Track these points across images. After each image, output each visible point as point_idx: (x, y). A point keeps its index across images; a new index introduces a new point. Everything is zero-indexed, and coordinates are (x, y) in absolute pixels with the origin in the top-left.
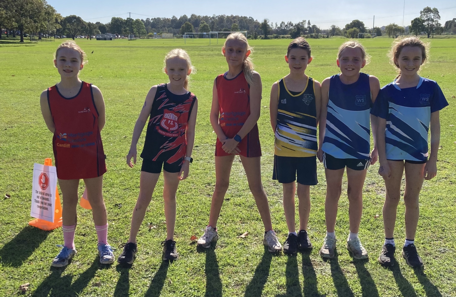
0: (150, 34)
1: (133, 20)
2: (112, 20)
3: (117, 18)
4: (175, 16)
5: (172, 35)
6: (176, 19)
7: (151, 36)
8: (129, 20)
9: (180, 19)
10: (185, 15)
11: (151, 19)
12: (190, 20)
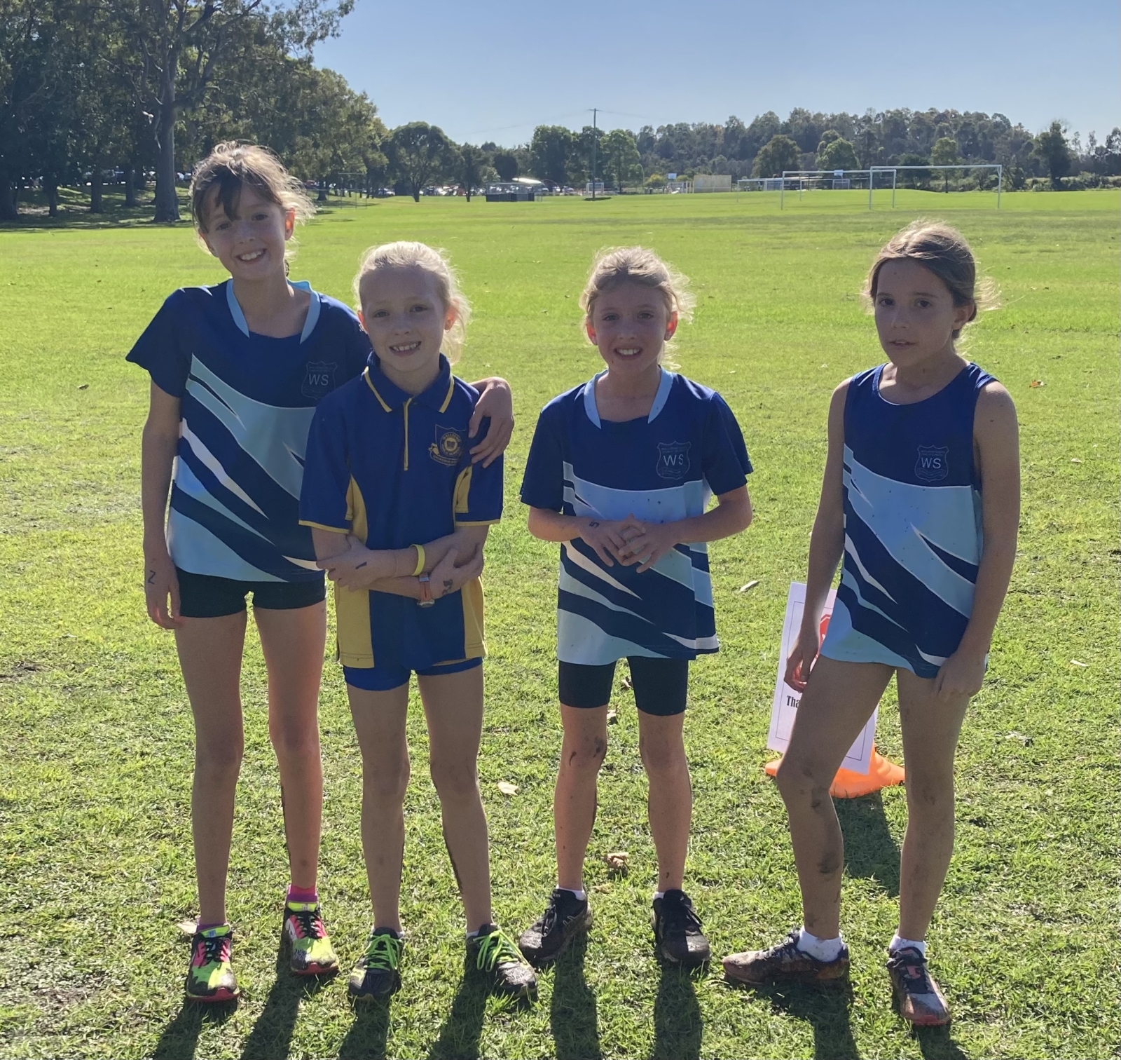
0: (654, 177)
1: (601, 134)
2: (536, 134)
3: (553, 129)
4: (738, 117)
5: (728, 179)
6: (740, 126)
7: (657, 184)
8: (591, 135)
9: (753, 125)
10: (771, 113)
11: (658, 131)
12: (786, 128)
